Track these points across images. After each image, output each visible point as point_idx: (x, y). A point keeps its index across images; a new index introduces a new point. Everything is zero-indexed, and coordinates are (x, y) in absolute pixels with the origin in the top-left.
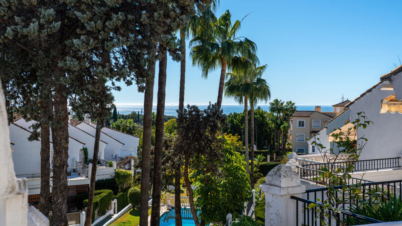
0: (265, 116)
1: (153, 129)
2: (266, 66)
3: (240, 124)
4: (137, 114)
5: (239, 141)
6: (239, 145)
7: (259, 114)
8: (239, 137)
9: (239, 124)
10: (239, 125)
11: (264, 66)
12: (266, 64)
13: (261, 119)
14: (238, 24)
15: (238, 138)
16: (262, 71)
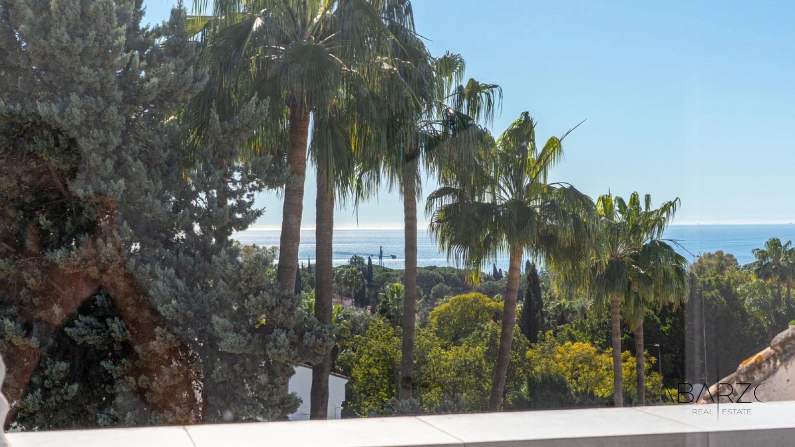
0: (736, 294)
1: (395, 336)
2: (677, 202)
3: (658, 320)
4: (366, 262)
5: (653, 373)
6: (653, 386)
7: (719, 286)
8: (653, 359)
9: (656, 317)
10: (655, 321)
11: (671, 204)
12: (677, 199)
13: (723, 303)
14: (554, 144)
15: (650, 362)
16: (665, 215)
